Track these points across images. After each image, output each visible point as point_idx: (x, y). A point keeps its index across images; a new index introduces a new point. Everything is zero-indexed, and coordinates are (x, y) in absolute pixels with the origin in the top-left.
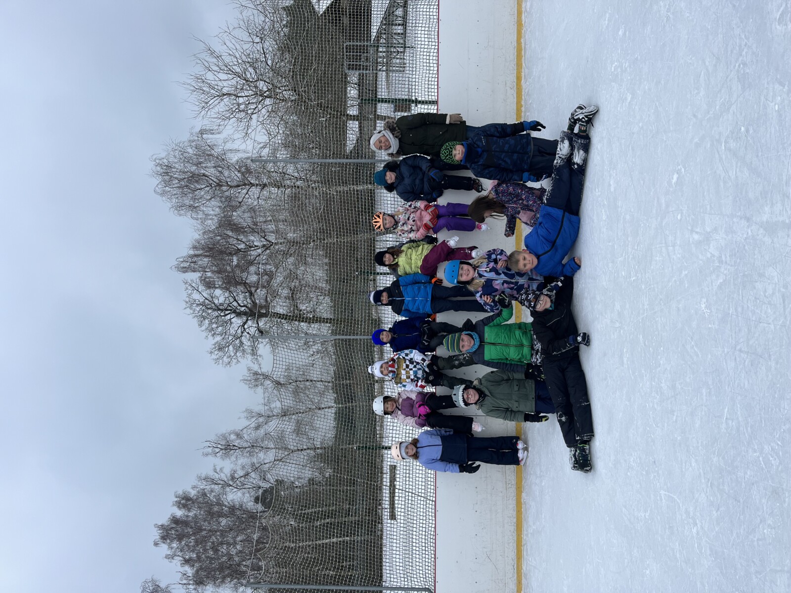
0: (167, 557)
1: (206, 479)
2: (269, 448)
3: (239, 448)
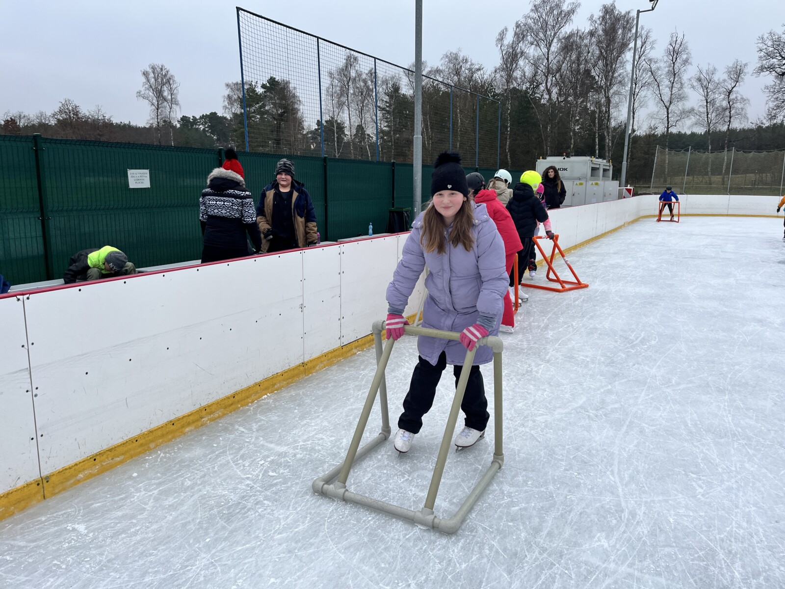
0: (592, 16)
1: (647, 37)
2: (672, 89)
3: (674, 63)
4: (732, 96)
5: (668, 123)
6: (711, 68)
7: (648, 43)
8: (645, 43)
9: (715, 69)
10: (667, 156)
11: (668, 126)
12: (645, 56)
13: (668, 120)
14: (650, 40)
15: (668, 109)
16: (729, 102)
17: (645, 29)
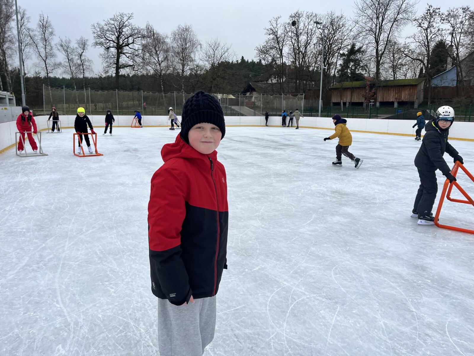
3: (44, 33)
4: (83, 58)
5: (47, 71)
6: (68, 40)
7: (25, 18)
8: (23, 17)
9: (70, 40)
10: (50, 91)
11: (47, 72)
12: (24, 26)
13: (46, 69)
14: (26, 16)
15: (45, 62)
16: (81, 61)
17: (22, 8)
